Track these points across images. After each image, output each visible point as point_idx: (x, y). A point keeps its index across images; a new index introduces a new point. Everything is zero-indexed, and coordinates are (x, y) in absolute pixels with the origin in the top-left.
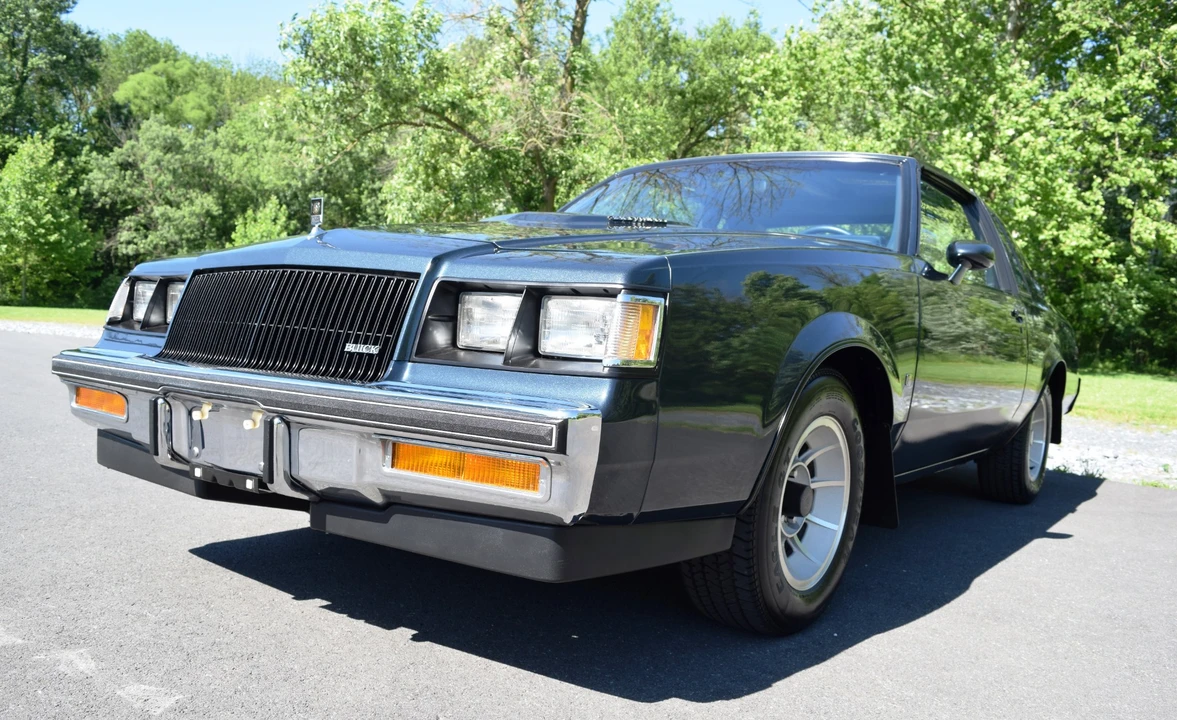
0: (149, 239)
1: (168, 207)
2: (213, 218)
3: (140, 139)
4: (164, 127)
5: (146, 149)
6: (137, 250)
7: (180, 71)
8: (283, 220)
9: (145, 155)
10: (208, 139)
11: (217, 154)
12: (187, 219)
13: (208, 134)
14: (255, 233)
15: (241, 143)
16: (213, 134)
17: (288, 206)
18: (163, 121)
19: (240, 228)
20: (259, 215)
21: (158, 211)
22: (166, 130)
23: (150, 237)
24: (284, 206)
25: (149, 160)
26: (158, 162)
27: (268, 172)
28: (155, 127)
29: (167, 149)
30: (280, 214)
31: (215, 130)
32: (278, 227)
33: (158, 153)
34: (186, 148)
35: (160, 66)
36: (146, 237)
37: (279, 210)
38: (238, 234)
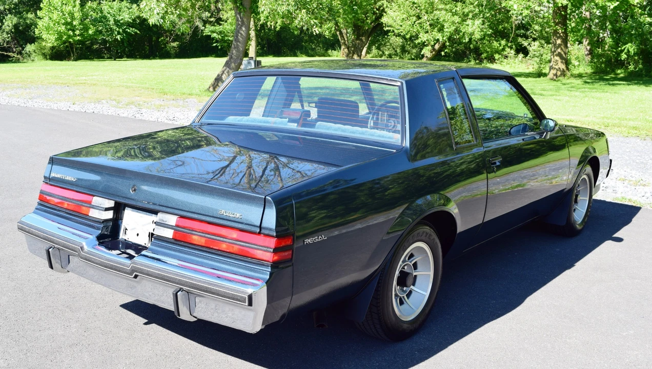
38: (45, 4)
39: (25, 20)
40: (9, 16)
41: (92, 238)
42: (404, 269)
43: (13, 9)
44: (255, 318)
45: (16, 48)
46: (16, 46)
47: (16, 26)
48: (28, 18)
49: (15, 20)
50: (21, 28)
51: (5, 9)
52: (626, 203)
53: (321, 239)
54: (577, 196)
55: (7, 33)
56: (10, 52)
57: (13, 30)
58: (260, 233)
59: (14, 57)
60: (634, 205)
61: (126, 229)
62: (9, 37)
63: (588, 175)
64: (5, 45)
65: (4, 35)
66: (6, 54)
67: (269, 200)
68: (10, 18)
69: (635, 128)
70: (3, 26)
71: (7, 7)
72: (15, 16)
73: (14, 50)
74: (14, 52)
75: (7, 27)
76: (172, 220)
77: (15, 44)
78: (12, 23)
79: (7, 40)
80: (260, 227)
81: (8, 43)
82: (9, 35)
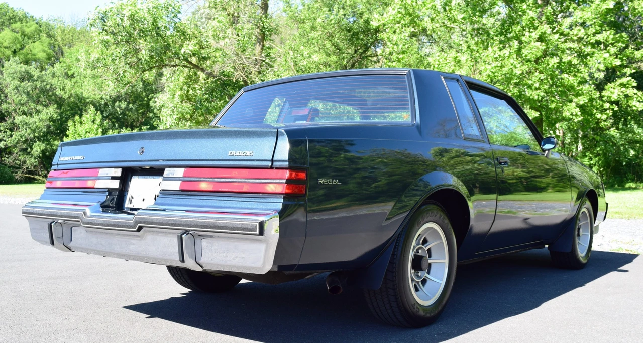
0: (13, 138)
1: (25, 116)
2: (54, 121)
3: (4, 74)
4: (19, 65)
5: (8, 80)
6: (6, 145)
7: (30, 28)
8: (98, 121)
9: (8, 83)
10: (48, 71)
11: (54, 81)
12: (37, 124)
13: (48, 68)
14: (82, 131)
15: (70, 73)
16: (51, 68)
17: (102, 112)
18: (19, 61)
19: (71, 129)
20: (84, 118)
21: (18, 119)
22: (20, 67)
23: (14, 136)
24: (99, 112)
25: (11, 87)
26: (17, 88)
27: (89, 91)
28: (14, 65)
29: (22, 80)
30: (97, 118)
31: (53, 66)
32: (96, 126)
33: (17, 82)
34: (35, 78)
35: (17, 25)
36: (11, 136)
37: (96, 114)
38: (71, 132)
39: (51, 147)
40: (38, 143)
41: (97, 204)
42: (418, 252)
43: (42, 137)
44: (266, 250)
45: (42, 171)
46: (42, 170)
47: (43, 152)
48: (54, 145)
49: (43, 146)
50: (47, 154)
51: (35, 137)
52: (624, 252)
53: (335, 182)
54: (579, 229)
55: (35, 158)
56: (36, 175)
57: (41, 155)
58: (271, 168)
59: (40, 179)
60: (632, 253)
61: (132, 197)
62: (36, 162)
63: (588, 209)
64: (32, 169)
65: (32, 160)
66: (32, 176)
67: (281, 132)
68: (39, 144)
69: (616, 213)
70: (32, 152)
71: (36, 135)
72: (43, 143)
73: (40, 173)
74: (40, 175)
75: (36, 153)
76: (180, 172)
77: (41, 168)
78: (40, 149)
79: (35, 164)
80: (272, 161)
81: (35, 167)
82: (36, 160)
